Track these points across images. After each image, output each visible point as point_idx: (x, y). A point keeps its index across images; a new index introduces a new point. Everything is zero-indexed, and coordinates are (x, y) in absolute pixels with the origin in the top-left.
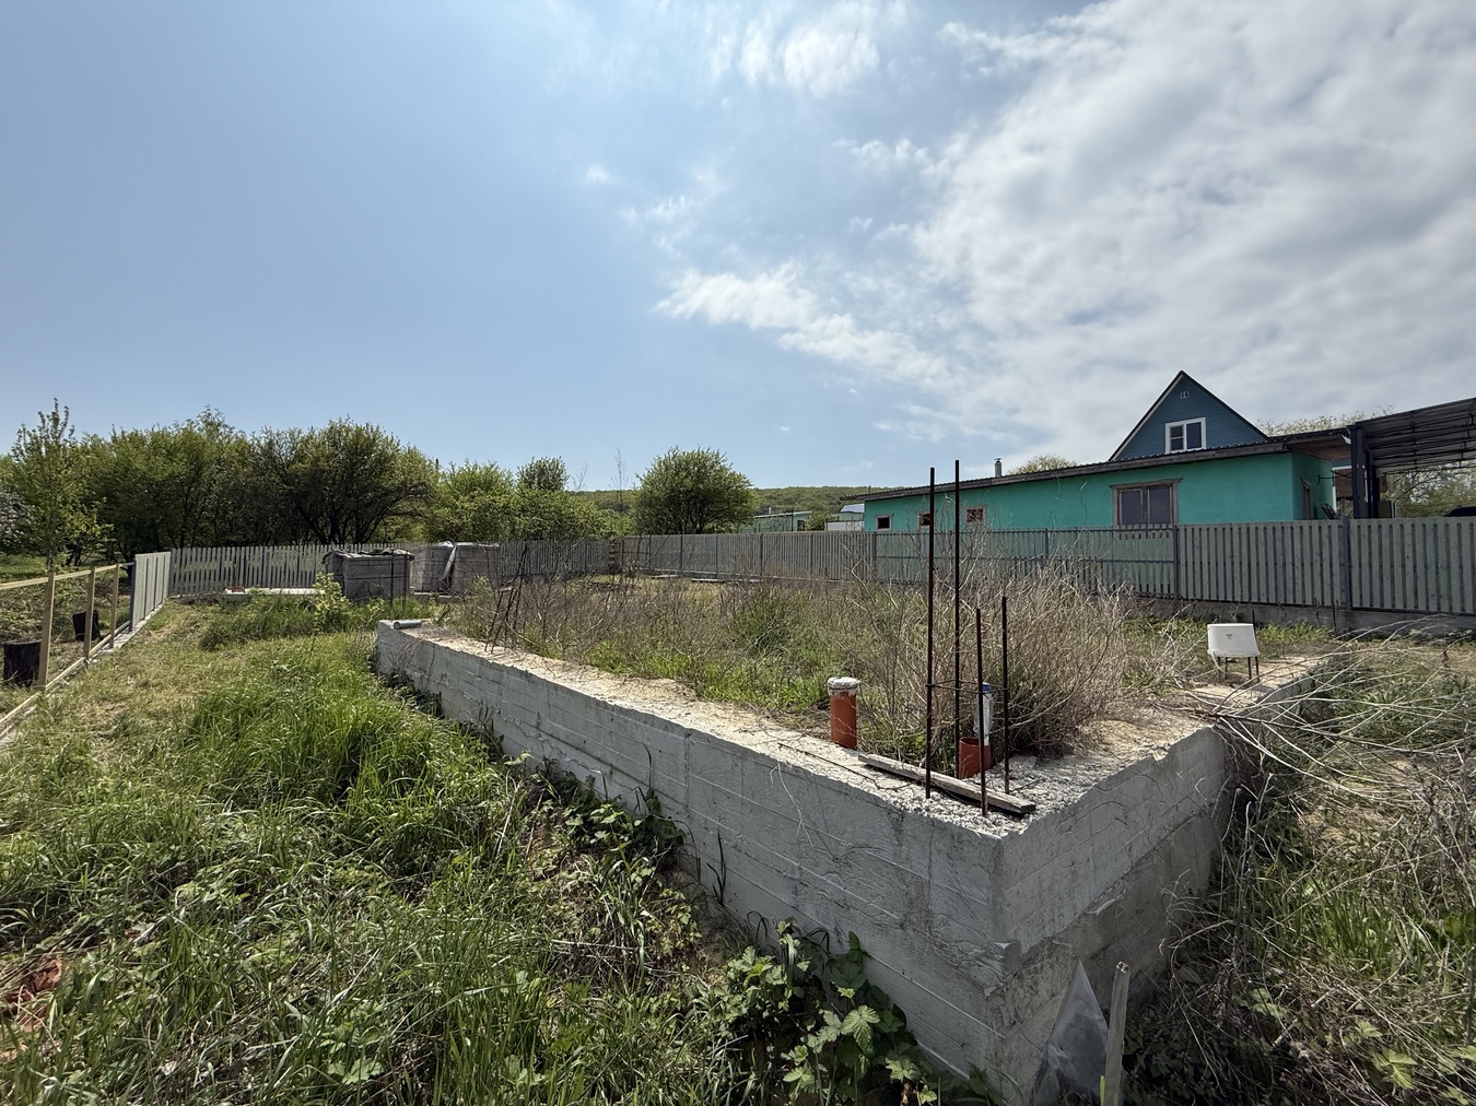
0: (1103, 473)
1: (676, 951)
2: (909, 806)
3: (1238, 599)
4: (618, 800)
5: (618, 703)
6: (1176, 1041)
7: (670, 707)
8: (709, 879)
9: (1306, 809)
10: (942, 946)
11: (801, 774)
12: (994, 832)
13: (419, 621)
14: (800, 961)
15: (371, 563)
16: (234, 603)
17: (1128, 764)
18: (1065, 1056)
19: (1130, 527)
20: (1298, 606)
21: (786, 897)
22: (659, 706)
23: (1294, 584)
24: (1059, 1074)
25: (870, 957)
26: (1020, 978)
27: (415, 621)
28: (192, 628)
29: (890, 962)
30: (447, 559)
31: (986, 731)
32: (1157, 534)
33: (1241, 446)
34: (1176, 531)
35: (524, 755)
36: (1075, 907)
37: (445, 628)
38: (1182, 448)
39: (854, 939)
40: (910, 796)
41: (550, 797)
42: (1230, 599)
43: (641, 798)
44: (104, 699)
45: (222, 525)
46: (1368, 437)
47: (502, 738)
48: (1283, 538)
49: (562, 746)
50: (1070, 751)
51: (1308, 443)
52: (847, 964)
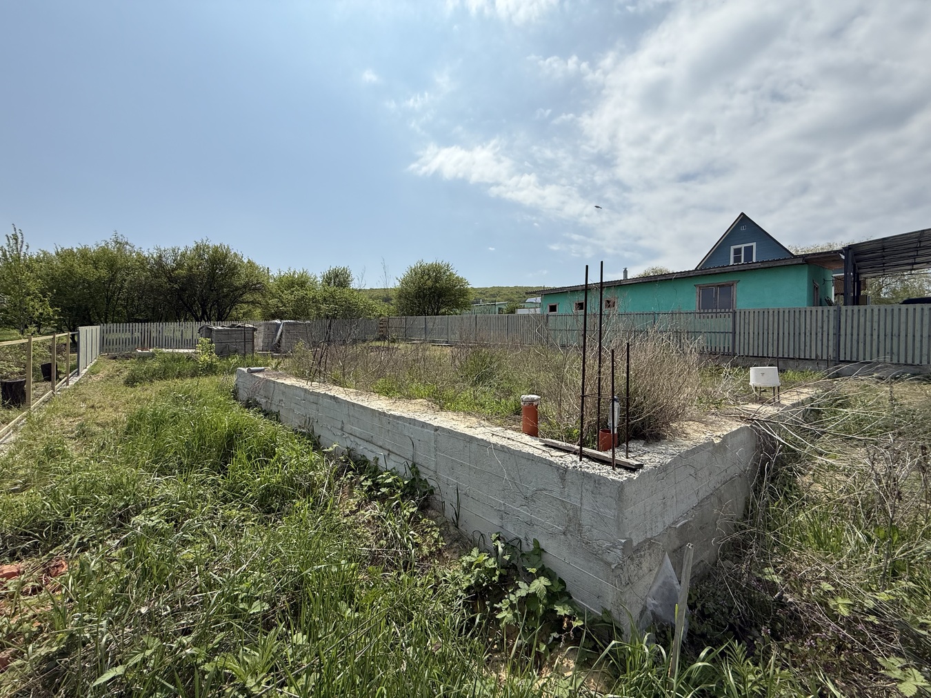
0: (691, 277)
1: (431, 553)
2: (570, 465)
3: (770, 355)
4: (394, 470)
5: (392, 413)
6: (719, 596)
7: (424, 415)
8: (450, 513)
9: (802, 474)
10: (587, 543)
11: (506, 449)
12: (619, 478)
13: (263, 368)
14: (505, 555)
15: (230, 332)
16: (143, 358)
17: (698, 444)
18: (656, 603)
19: (706, 311)
20: (807, 359)
21: (496, 521)
22: (418, 414)
23: (805, 346)
24: (653, 613)
25: (545, 552)
26: (632, 559)
27: (260, 368)
28: (118, 373)
29: (558, 554)
30: (277, 331)
31: (615, 425)
32: (723, 316)
33: (777, 260)
34: (735, 313)
35: (335, 446)
36: (664, 523)
37: (280, 372)
38: (740, 262)
39: (536, 542)
40: (570, 460)
41: (352, 470)
42: (765, 355)
43: (407, 469)
44: (68, 416)
45: (130, 309)
46: (855, 255)
47: (319, 437)
48: (800, 317)
49: (357, 440)
50: (664, 437)
51: (818, 258)
52: (532, 556)
